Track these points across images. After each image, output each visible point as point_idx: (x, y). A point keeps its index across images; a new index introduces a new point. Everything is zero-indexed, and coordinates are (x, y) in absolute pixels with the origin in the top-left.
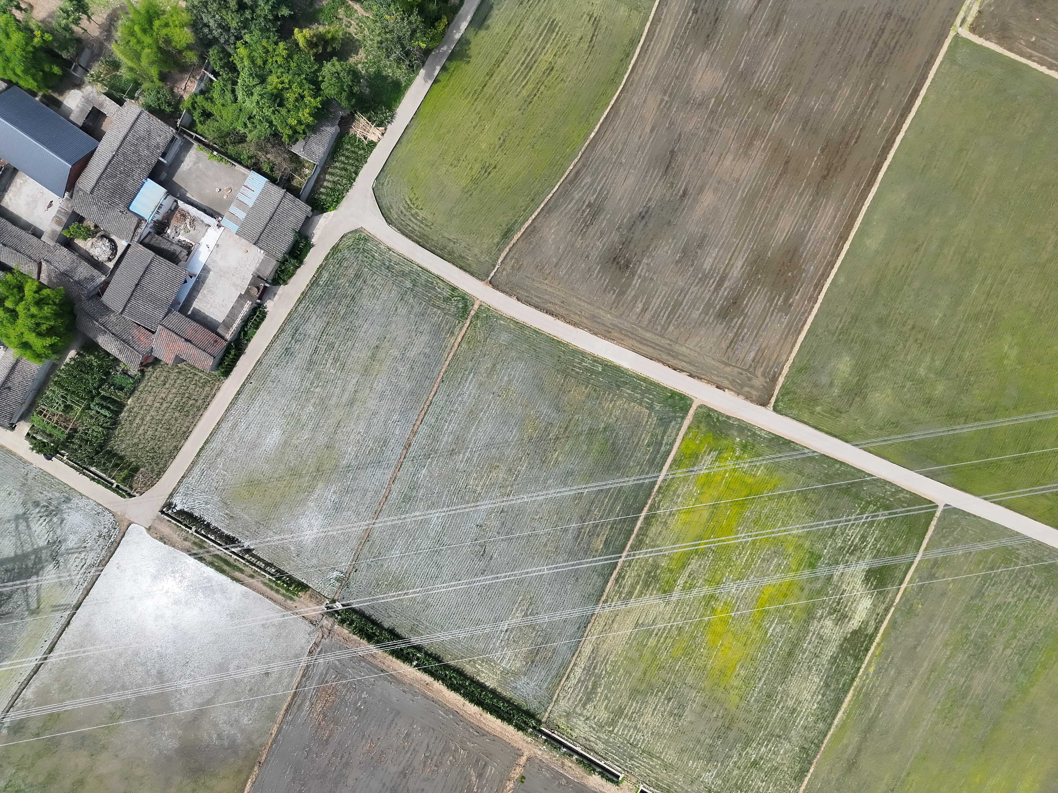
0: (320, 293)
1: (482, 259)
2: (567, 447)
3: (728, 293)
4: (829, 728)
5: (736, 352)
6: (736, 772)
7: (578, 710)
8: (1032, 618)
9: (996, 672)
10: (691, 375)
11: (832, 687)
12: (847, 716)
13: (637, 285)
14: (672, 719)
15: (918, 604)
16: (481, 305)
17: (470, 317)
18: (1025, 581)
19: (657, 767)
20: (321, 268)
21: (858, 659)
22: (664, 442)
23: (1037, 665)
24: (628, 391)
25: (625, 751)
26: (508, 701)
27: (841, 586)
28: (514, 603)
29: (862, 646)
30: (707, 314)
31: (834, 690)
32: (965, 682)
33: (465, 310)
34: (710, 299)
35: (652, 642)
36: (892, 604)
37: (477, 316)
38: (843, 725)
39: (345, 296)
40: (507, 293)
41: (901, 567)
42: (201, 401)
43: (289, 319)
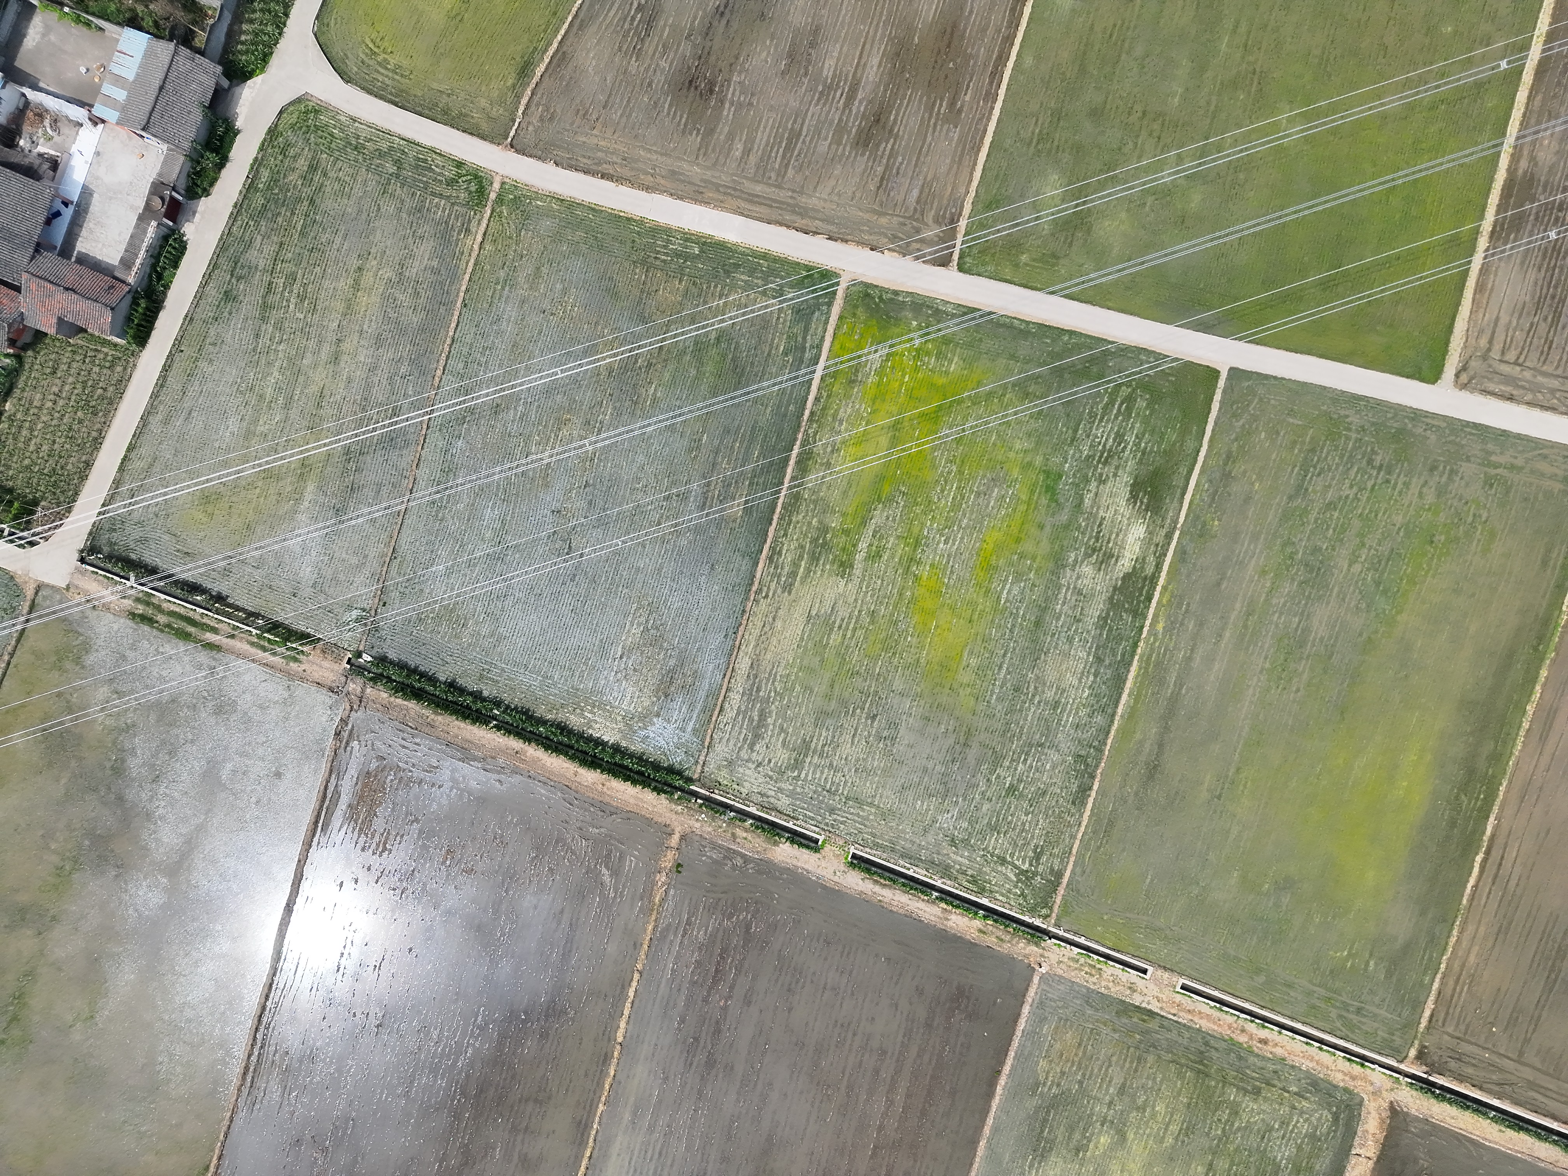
0: (261, 201)
1: (494, 114)
2: (667, 376)
3: (866, 108)
4: (1112, 722)
5: (892, 194)
6: (986, 806)
7: (744, 754)
8: (1384, 514)
9: (1343, 600)
10: (830, 239)
11: (1107, 662)
12: (1135, 700)
13: (731, 116)
14: (881, 745)
15: (1213, 520)
16: (503, 183)
17: (490, 204)
18: (1364, 462)
19: (871, 817)
20: (257, 164)
21: (1139, 614)
22: (808, 345)
23: (1401, 580)
24: (742, 277)
25: (822, 802)
26: (641, 759)
27: (1097, 512)
28: (626, 616)
29: (1141, 595)
30: (839, 143)
31: (1110, 664)
32: (1300, 622)
33: (481, 193)
34: (840, 120)
36: (1175, 527)
37: (500, 200)
38: (1131, 715)
39: (299, 200)
40: (539, 158)
41: (1181, 470)
42: (111, 389)
43: (222, 247)
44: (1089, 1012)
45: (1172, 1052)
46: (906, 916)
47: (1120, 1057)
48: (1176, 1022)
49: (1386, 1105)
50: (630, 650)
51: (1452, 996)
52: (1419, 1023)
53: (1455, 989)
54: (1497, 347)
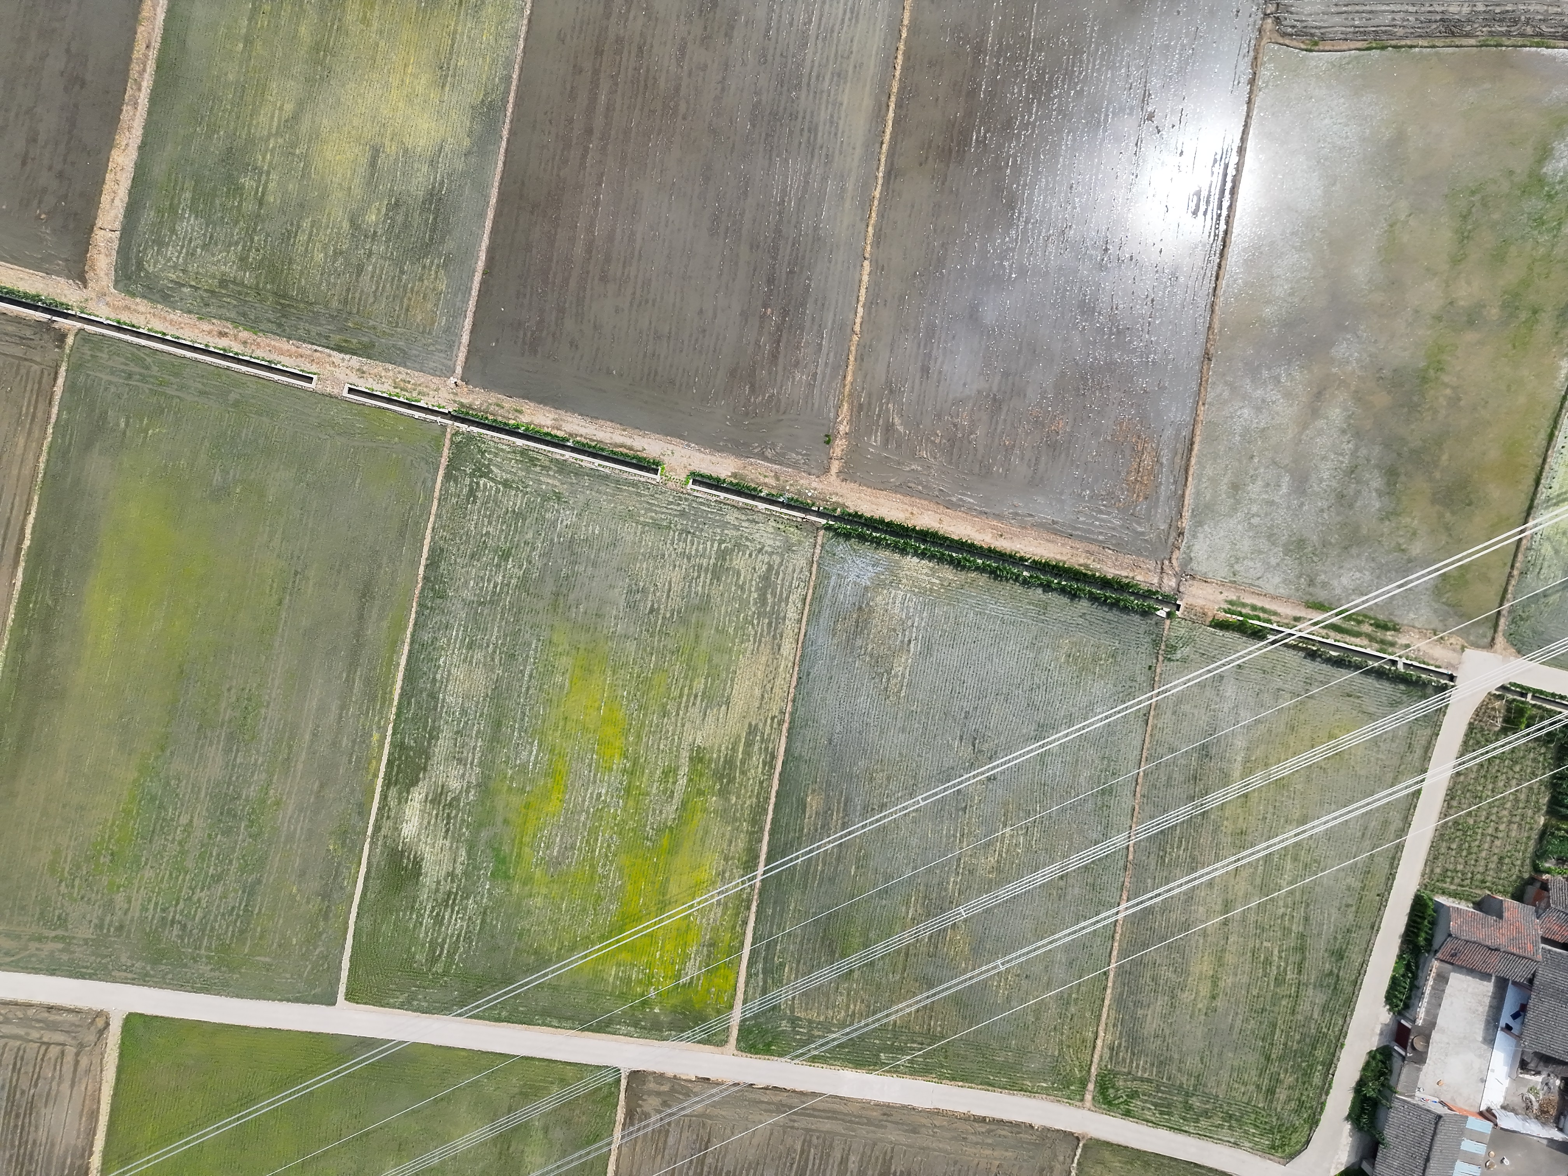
0: (1318, 1053)
1: (1099, 1168)
4: (413, 636)
5: (695, 1137)
6: (530, 536)
7: (777, 559)
8: (163, 877)
9: (193, 786)
10: (752, 1085)
11: (424, 695)
12: (392, 660)
14: (642, 584)
15: (335, 850)
16: (1082, 1100)
17: (1093, 1078)
18: (189, 926)
19: (643, 512)
20: (1325, 1088)
21: (399, 746)
22: (761, 976)
23: (138, 812)
25: (694, 521)
26: (877, 543)
27: (452, 844)
28: (909, 684)
29: (399, 766)
31: (421, 692)
32: (235, 757)
33: (1103, 1087)
35: (699, 685)
36: (372, 838)
37: (1083, 1084)
38: (394, 645)
39: (1281, 1059)
40: (1049, 1130)
41: (373, 896)
42: (1443, 850)
43: (1350, 1003)
44: (401, 343)
45: (313, 312)
46: (597, 418)
47: (366, 301)
48: (313, 344)
49: (90, 284)
50: (901, 649)
51: (37, 402)
52: (67, 370)
53: (35, 408)
54: (69, 1058)
